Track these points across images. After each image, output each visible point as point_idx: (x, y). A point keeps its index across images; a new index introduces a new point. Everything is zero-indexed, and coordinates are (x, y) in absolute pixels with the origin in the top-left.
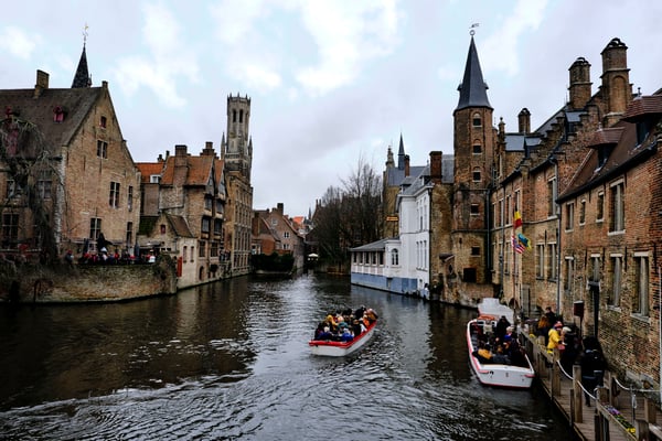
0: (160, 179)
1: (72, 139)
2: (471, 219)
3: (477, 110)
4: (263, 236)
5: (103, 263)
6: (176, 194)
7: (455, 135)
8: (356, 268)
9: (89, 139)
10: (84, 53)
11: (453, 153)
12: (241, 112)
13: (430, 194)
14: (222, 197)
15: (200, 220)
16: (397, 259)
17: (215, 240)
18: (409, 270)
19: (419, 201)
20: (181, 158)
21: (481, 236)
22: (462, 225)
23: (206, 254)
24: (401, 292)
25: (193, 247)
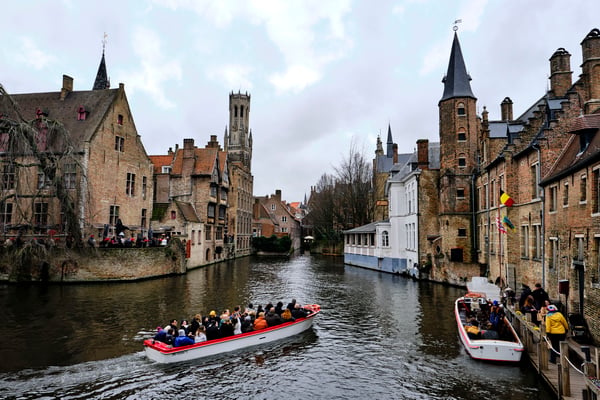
0: (170, 170)
1: (94, 135)
2: (457, 202)
3: (461, 100)
4: (263, 221)
5: (120, 246)
6: (185, 183)
7: (441, 125)
8: (349, 249)
9: (108, 135)
10: (103, 59)
11: (438, 140)
12: (242, 107)
13: (418, 180)
14: (225, 185)
15: (206, 206)
16: (387, 241)
17: (220, 224)
18: (399, 251)
19: (407, 186)
20: (189, 150)
21: (467, 219)
22: (449, 208)
23: (212, 237)
24: (392, 272)
25: (200, 231)
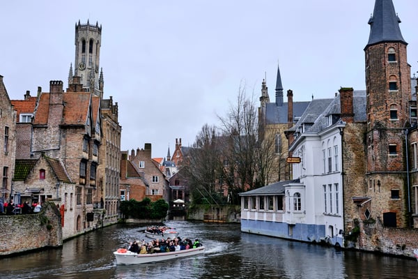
0: (33, 118)
2: (389, 160)
3: (392, 45)
4: (132, 181)
6: (52, 135)
7: (368, 72)
8: (247, 214)
12: (91, 42)
13: (342, 134)
14: (97, 137)
15: (78, 163)
16: (299, 204)
17: (91, 185)
18: (316, 216)
19: (326, 141)
20: (57, 95)
21: (400, 178)
22: (380, 167)
23: (82, 202)
24: (307, 240)
25: (72, 194)
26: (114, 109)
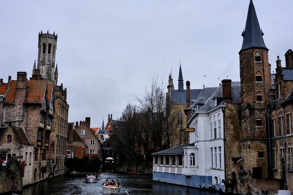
0: (4, 98)
2: (257, 130)
3: (258, 50)
4: (76, 144)
6: (17, 110)
7: (242, 69)
8: (157, 168)
11: (240, 81)
12: (50, 45)
13: (224, 112)
14: (51, 112)
15: (36, 131)
16: (194, 161)
17: (45, 147)
18: (205, 170)
19: (212, 116)
20: (22, 82)
21: (264, 143)
22: (250, 135)
23: (39, 159)
24: (199, 187)
25: (31, 153)
26: (64, 93)
